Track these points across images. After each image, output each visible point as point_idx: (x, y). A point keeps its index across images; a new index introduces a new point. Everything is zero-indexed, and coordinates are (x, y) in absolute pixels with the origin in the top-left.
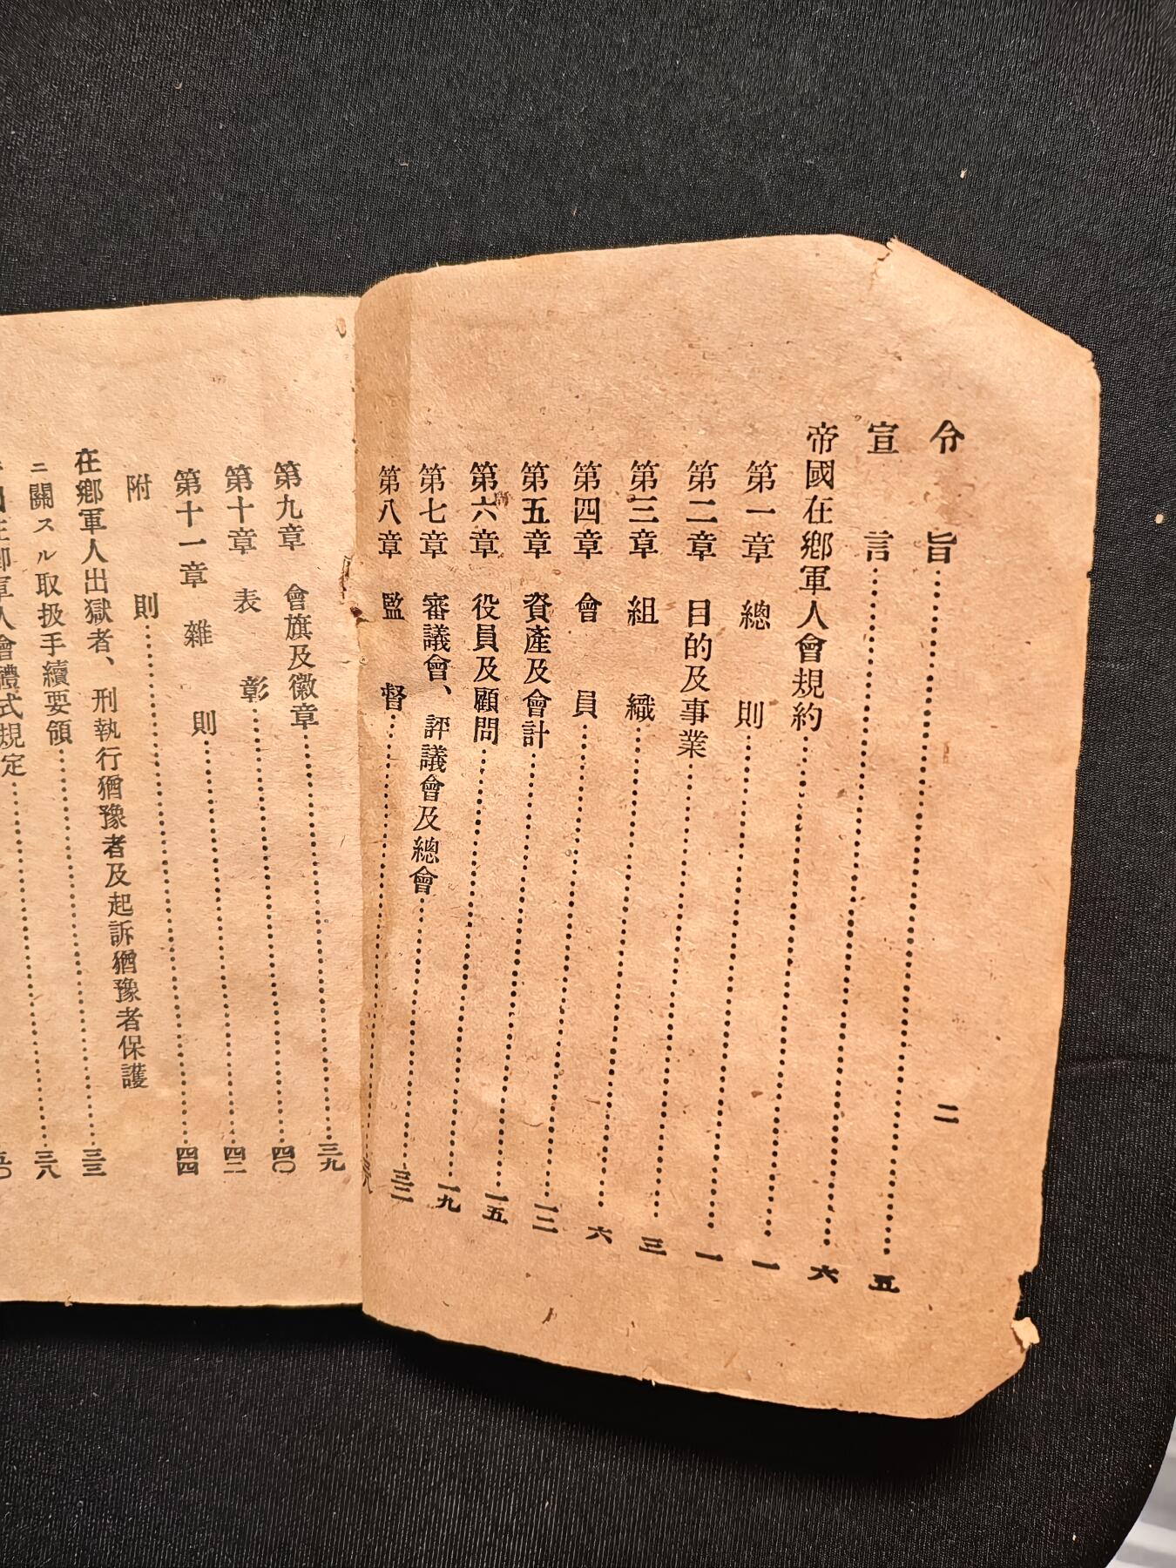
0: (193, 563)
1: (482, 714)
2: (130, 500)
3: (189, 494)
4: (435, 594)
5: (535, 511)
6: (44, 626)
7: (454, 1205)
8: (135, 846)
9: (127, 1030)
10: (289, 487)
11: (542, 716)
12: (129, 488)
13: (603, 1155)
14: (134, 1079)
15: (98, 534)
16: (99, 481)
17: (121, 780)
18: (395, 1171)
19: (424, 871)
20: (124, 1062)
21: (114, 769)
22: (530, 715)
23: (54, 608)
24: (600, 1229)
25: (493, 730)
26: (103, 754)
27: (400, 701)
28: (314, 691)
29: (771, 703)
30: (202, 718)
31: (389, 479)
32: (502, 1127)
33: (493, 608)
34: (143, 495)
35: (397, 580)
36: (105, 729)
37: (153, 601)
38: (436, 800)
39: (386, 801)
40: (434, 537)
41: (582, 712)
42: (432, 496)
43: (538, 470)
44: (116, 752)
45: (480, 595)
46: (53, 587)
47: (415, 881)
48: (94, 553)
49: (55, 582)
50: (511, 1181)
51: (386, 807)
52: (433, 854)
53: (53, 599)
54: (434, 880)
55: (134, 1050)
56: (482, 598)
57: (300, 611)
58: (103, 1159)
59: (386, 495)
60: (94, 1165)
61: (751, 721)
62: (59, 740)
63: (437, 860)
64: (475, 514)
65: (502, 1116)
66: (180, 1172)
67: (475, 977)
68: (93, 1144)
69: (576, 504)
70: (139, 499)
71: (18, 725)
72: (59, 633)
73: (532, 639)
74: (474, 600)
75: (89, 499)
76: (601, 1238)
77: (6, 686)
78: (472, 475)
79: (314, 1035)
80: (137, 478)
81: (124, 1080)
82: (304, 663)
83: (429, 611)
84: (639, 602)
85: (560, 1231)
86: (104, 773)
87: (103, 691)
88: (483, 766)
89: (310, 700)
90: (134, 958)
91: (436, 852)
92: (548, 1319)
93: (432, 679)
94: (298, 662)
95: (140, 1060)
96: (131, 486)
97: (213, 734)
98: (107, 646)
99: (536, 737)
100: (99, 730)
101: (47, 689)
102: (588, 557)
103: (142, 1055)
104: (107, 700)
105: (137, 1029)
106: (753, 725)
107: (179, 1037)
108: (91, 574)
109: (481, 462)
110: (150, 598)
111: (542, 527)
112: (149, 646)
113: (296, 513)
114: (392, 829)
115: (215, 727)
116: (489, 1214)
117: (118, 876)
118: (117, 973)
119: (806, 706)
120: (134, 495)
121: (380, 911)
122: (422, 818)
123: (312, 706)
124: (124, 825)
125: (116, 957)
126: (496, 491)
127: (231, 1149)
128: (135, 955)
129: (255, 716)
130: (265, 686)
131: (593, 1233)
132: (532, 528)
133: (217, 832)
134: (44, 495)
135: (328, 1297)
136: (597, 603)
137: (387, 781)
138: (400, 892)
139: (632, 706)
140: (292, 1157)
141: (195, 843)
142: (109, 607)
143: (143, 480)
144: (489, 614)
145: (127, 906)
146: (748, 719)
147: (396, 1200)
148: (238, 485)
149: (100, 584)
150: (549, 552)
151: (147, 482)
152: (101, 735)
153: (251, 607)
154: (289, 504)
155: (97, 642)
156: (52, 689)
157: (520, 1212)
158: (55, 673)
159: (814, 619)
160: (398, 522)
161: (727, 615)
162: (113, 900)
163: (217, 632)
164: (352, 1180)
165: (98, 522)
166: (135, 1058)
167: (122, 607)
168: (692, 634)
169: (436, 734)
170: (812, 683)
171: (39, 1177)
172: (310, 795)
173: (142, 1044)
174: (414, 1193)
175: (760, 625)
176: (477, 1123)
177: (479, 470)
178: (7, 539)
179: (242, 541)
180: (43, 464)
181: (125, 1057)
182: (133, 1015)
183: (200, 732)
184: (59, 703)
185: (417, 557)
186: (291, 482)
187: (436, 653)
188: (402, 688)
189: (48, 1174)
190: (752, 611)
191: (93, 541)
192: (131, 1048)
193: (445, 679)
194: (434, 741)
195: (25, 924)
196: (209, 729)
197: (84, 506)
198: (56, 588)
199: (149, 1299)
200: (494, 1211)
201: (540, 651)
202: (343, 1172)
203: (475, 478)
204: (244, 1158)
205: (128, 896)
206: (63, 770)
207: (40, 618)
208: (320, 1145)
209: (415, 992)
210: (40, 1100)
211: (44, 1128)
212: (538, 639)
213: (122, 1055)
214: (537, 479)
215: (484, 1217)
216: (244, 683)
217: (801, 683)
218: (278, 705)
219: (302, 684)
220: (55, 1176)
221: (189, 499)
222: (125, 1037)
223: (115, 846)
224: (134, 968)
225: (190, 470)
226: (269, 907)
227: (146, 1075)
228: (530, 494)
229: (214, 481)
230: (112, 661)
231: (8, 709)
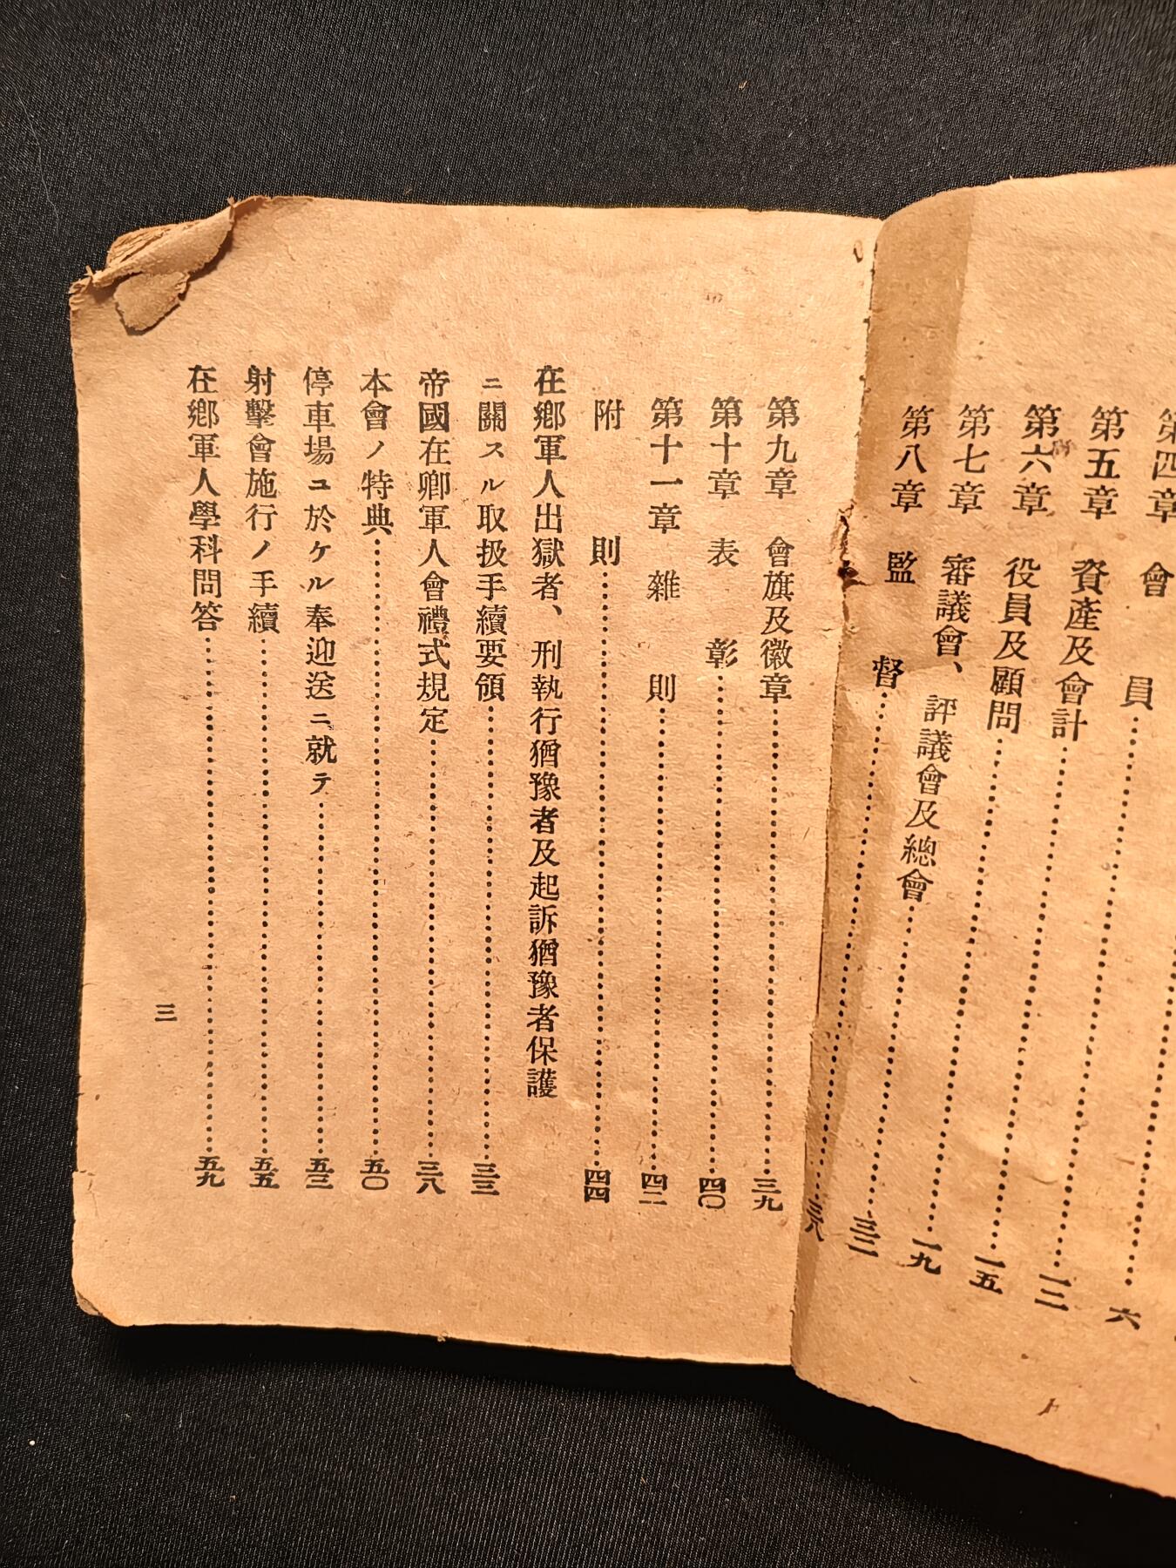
0: (665, 506)
1: (1000, 697)
2: (597, 428)
3: (667, 426)
4: (960, 556)
5: (1104, 464)
6: (483, 565)
7: (932, 1266)
8: (569, 822)
10: (784, 426)
11: (1079, 703)
12: (596, 415)
13: (1136, 1225)
14: (542, 1086)
15: (556, 464)
16: (562, 404)
17: (558, 746)
18: (856, 1219)
19: (916, 875)
20: (532, 1066)
21: (551, 733)
22: (1064, 702)
23: (496, 545)
24: (1126, 1311)
25: (1013, 718)
26: (540, 715)
27: (895, 676)
28: (788, 660)
30: (660, 681)
31: (917, 421)
32: (1003, 1180)
33: (1031, 574)
34: (613, 423)
35: (913, 538)
36: (546, 687)
37: (614, 545)
38: (936, 793)
39: (871, 791)
40: (968, 489)
41: (1133, 702)
42: (972, 441)
43: (1114, 416)
44: (555, 714)
45: (1017, 559)
46: (497, 522)
47: (904, 886)
48: (550, 485)
49: (501, 515)
50: (1009, 1243)
51: (870, 797)
52: (929, 856)
53: (496, 535)
54: (928, 885)
55: (545, 1054)
56: (1019, 563)
57: (782, 568)
58: (497, 1176)
59: (910, 440)
60: (486, 1181)
62: (489, 696)
63: (934, 863)
64: (1024, 464)
65: (1004, 1168)
66: (587, 1198)
67: (975, 1003)
68: (487, 1157)
69: (1158, 457)
70: (607, 428)
71: (444, 675)
72: (500, 575)
73: (1076, 614)
74: (1009, 564)
75: (548, 423)
76: (1126, 1322)
77: (433, 630)
78: (1027, 419)
79: (759, 1052)
80: (607, 404)
81: (529, 1087)
82: (781, 627)
83: (950, 574)
85: (1072, 1309)
86: (541, 737)
87: (546, 644)
88: (998, 758)
89: (783, 670)
90: (555, 949)
91: (933, 854)
92: (1047, 1410)
93: (940, 653)
94: (774, 625)
95: (550, 1065)
96: (599, 413)
97: (671, 701)
98: (555, 594)
99: (1070, 729)
100: (537, 688)
101: (479, 636)
102: (1164, 520)
103: (553, 1060)
104: (549, 655)
107: (599, 1042)
108: (544, 510)
109: (1041, 404)
110: (611, 542)
111: (1109, 484)
112: (605, 596)
113: (789, 457)
114: (876, 824)
115: (674, 693)
116: (979, 1281)
117: (545, 853)
118: (534, 964)
120: (602, 423)
121: (854, 916)
122: (918, 814)
123: (786, 677)
124: (558, 798)
125: (534, 945)
126: (1056, 438)
127: (650, 1176)
128: (557, 945)
129: (720, 684)
130: (734, 651)
131: (1115, 1315)
132: (1096, 483)
133: (665, 812)
134: (496, 415)
135: (749, 1356)
136: (1169, 576)
137: (873, 768)
138: (883, 896)
140: (723, 1190)
141: (638, 823)
142: (562, 549)
143: (614, 406)
144: (1025, 582)
145: (553, 889)
147: (854, 1253)
148: (726, 418)
149: (554, 522)
150: (1114, 513)
151: (618, 409)
153: (727, 559)
154: (782, 445)
155: (544, 588)
156: (485, 637)
157: (1020, 1279)
158: (492, 620)
160: (923, 470)
163: (685, 585)
164: (790, 1222)
165: (557, 451)
166: (545, 1063)
167: (577, 549)
169: (939, 717)
171: (420, 1191)
172: (774, 779)
173: (555, 1047)
174: (879, 1246)
176: (970, 1173)
177: (1037, 414)
178: (448, 463)
179: (725, 484)
180: (497, 380)
181: (533, 1061)
182: (546, 1015)
183: (656, 698)
184: (493, 654)
185: (943, 511)
186: (787, 420)
187: (951, 623)
188: (900, 662)
189: (430, 1188)
191: (549, 473)
192: (542, 1050)
193: (956, 654)
194: (937, 725)
195: (432, 901)
196: (667, 694)
197: (542, 431)
198: (501, 523)
199: (539, 1341)
200: (986, 1277)
201: (1085, 627)
202: (779, 1212)
203: (1030, 423)
204: (665, 1188)
205: (555, 877)
206: (491, 730)
207: (479, 555)
208: (756, 1180)
209: (896, 1014)
210: (430, 1102)
211: (431, 1135)
212: (1086, 612)
213: (530, 1058)
214: (1111, 427)
215: (972, 1283)
216: (711, 646)
218: (748, 672)
219: (776, 651)
220: (439, 1191)
221: (667, 431)
222: (535, 1038)
223: (545, 820)
224: (555, 960)
225: (671, 399)
226: (717, 902)
227: (555, 1083)
228: (1100, 444)
229: (699, 413)
230: (559, 611)
231: (433, 657)
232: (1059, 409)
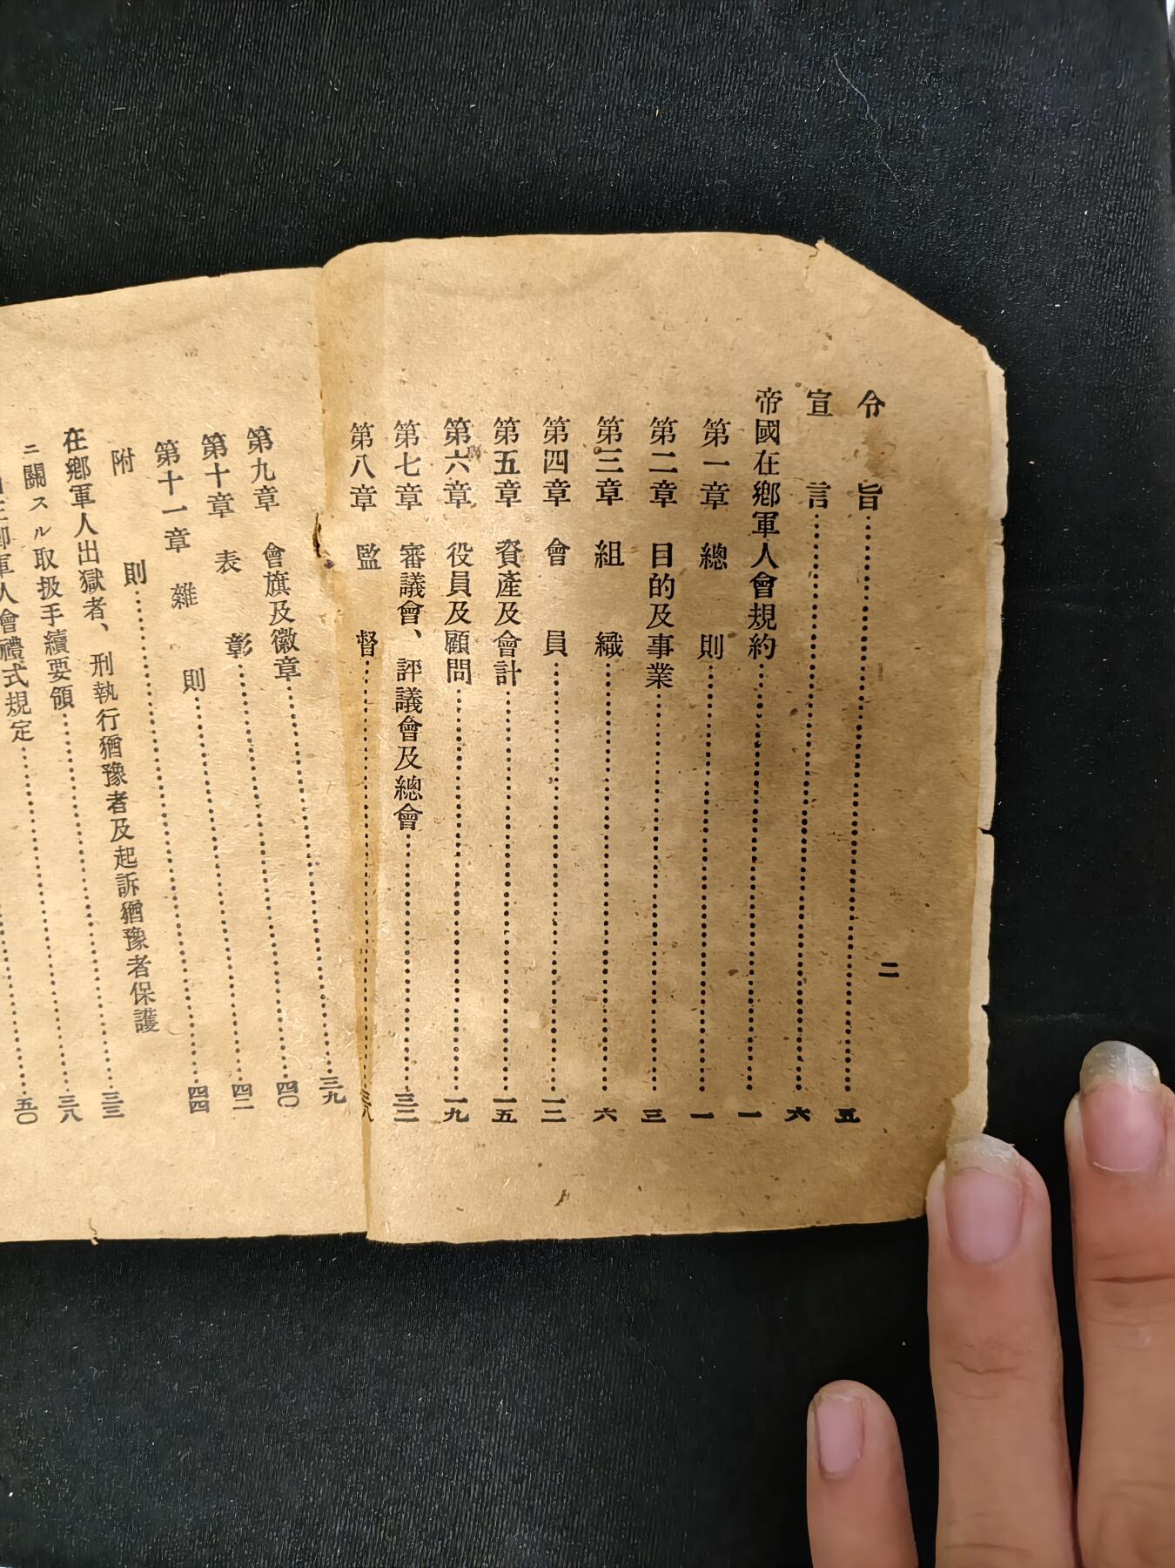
0: (176, 529)
1: (453, 656)
2: (115, 474)
3: (169, 464)
4: (412, 544)
5: (507, 463)
6: (43, 598)
8: (137, 802)
9: (137, 977)
10: (261, 451)
11: (513, 656)
12: (113, 463)
14: (146, 1023)
15: (88, 508)
16: (87, 459)
17: (120, 739)
18: (398, 1095)
19: (408, 808)
20: (137, 1007)
21: (113, 729)
22: (502, 656)
23: (51, 581)
24: (606, 1110)
25: (466, 671)
26: (102, 715)
27: (373, 647)
28: (295, 645)
29: (730, 636)
30: (192, 675)
31: (361, 435)
33: (467, 555)
34: (127, 468)
35: (373, 532)
36: (104, 692)
37: (141, 567)
38: (415, 740)
39: (366, 744)
40: (409, 489)
41: (552, 651)
42: (406, 450)
43: (510, 424)
44: (114, 713)
45: (454, 544)
46: (50, 561)
47: (400, 819)
48: (86, 526)
49: (52, 556)
50: (517, 1083)
51: (366, 750)
52: (416, 791)
53: (51, 572)
54: (418, 815)
55: (145, 996)
56: (457, 547)
57: (278, 569)
58: (121, 1102)
59: (358, 451)
60: (112, 1107)
61: (712, 653)
62: (62, 705)
63: (420, 797)
64: (448, 467)
65: (505, 1026)
66: (192, 1111)
67: (466, 902)
68: (111, 1087)
69: (546, 455)
70: (124, 472)
71: (25, 693)
72: (58, 604)
73: (504, 584)
74: (449, 549)
75: (78, 475)
76: (607, 1118)
77: (12, 657)
78: (446, 430)
79: (311, 973)
80: (120, 452)
81: (137, 1025)
82: (284, 618)
83: (406, 560)
84: (605, 546)
85: (568, 1119)
86: (104, 734)
87: (100, 656)
88: (459, 705)
89: (291, 654)
90: (140, 908)
91: (419, 789)
93: (404, 624)
94: (278, 617)
95: (151, 1004)
96: (115, 461)
97: (202, 690)
98: (102, 613)
99: (509, 676)
100: (98, 693)
101: (48, 657)
102: (557, 504)
103: (153, 1000)
104: (104, 664)
105: (147, 975)
106: (714, 656)
107: (186, 981)
108: (83, 546)
109: (454, 417)
110: (139, 565)
111: (513, 478)
112: (139, 611)
113: (269, 476)
114: (372, 771)
115: (204, 683)
116: (498, 1117)
117: (122, 830)
118: (126, 923)
119: (761, 636)
120: (119, 468)
121: (367, 850)
122: (403, 758)
123: (294, 658)
124: (125, 782)
125: (123, 908)
126: (469, 444)
127: (239, 1086)
128: (141, 905)
129: (241, 671)
130: (249, 642)
131: (599, 1115)
132: (503, 478)
133: (211, 784)
134: (38, 475)
136: (565, 547)
137: (366, 725)
138: (386, 829)
139: (601, 643)
140: (296, 1091)
142: (102, 577)
143: (126, 454)
144: (463, 562)
145: (132, 859)
146: (709, 652)
147: (399, 1123)
148: (214, 452)
149: (92, 554)
150: (520, 501)
151: (130, 456)
152: (100, 697)
153: (232, 567)
154: (262, 467)
155: (92, 610)
156: (53, 657)
157: (528, 1107)
158: (56, 642)
159: (766, 560)
160: (371, 476)
161: (687, 558)
162: (118, 853)
163: (202, 593)
164: (353, 1111)
165: (87, 497)
166: (146, 1004)
167: (114, 574)
168: (656, 575)
169: (409, 676)
170: (764, 616)
171: (63, 1121)
172: (297, 744)
173: (153, 990)
174: (418, 1112)
175: (719, 565)
177: (452, 425)
179: (221, 505)
180: (34, 446)
181: (137, 1002)
182: (141, 964)
183: (190, 689)
184: (61, 670)
185: (392, 508)
186: (263, 446)
187: (411, 599)
188: (375, 634)
189: (71, 1117)
190: (711, 553)
191: (83, 515)
192: (141, 994)
193: (416, 622)
194: (408, 684)
195: (40, 880)
196: (198, 685)
197: (74, 482)
198: (54, 562)
199: (168, 1233)
200: (503, 1113)
201: (511, 595)
202: (344, 1103)
203: (448, 433)
204: (251, 1094)
205: (133, 849)
206: (67, 733)
207: (39, 591)
208: (322, 1079)
209: (407, 923)
210: (61, 1047)
211: (65, 1073)
213: (133, 1001)
214: (509, 433)
215: (494, 1119)
216: (229, 640)
217: (756, 616)
218: (262, 659)
219: (284, 639)
220: (78, 1119)
221: (169, 468)
222: (135, 984)
223: (118, 801)
224: (141, 917)
225: (169, 441)
226: (263, 853)
227: (157, 1019)
228: (502, 447)
229: (192, 450)
230: (106, 627)
231: (14, 679)
232: (469, 421)
